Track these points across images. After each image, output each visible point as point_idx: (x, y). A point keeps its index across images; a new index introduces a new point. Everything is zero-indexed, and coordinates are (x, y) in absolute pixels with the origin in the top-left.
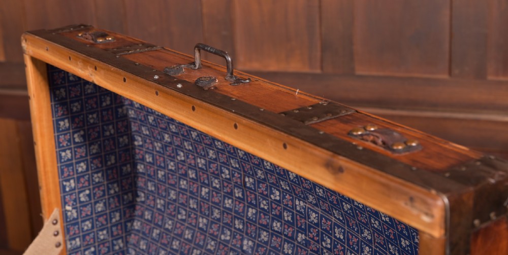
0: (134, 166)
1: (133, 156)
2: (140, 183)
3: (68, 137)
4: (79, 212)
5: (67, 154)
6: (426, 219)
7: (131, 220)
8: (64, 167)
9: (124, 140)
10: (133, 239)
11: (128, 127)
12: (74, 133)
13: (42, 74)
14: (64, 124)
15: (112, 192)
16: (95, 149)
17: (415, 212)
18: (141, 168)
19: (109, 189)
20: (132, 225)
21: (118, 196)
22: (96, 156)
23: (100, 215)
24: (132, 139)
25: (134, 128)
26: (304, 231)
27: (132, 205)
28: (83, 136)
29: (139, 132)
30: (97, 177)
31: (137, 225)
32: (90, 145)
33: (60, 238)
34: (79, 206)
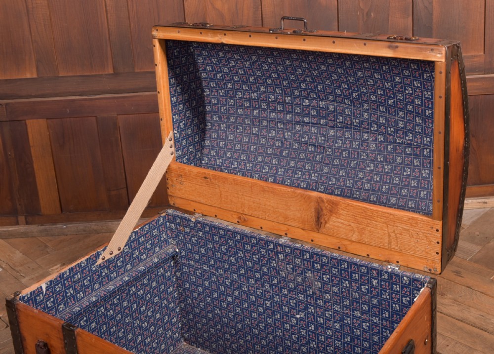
0: (204, 107)
1: (203, 101)
2: (208, 118)
3: (174, 89)
4: (180, 134)
5: (174, 99)
6: (439, 56)
7: (204, 140)
8: (174, 105)
9: (199, 91)
10: (206, 151)
11: (201, 84)
12: (177, 86)
13: (163, 50)
14: (173, 81)
15: (195, 122)
16: (186, 97)
17: (434, 54)
18: (208, 108)
19: (193, 121)
20: (204, 143)
21: (197, 125)
22: (188, 101)
23: (190, 136)
24: (203, 91)
25: (204, 84)
27: (204, 131)
28: (181, 88)
29: (208, 86)
30: (188, 114)
31: (207, 143)
32: (185, 94)
33: (173, 149)
34: (180, 130)
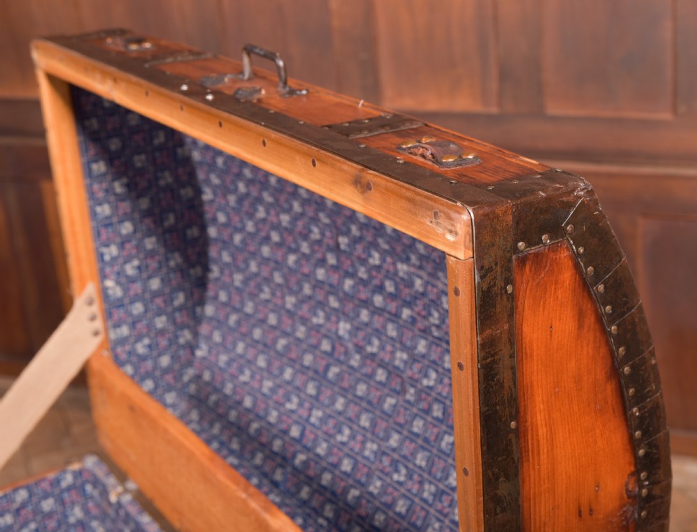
0: (203, 228)
1: (201, 215)
2: (213, 252)
3: (105, 185)
4: (126, 290)
5: (104, 210)
6: (450, 237)
7: (201, 302)
8: (102, 228)
9: (187, 192)
10: (204, 329)
11: (192, 174)
12: (113, 180)
13: (62, 96)
14: (99, 167)
15: (172, 263)
16: (144, 203)
17: (440, 231)
18: (212, 232)
19: (167, 260)
20: (203, 311)
21: (182, 271)
22: (148, 213)
23: (155, 294)
24: (198, 192)
25: (201, 175)
26: (409, 304)
27: (202, 283)
28: (128, 186)
29: (208, 181)
30: (150, 243)
31: (209, 310)
32: (139, 197)
33: (98, 324)
34: (125, 282)
